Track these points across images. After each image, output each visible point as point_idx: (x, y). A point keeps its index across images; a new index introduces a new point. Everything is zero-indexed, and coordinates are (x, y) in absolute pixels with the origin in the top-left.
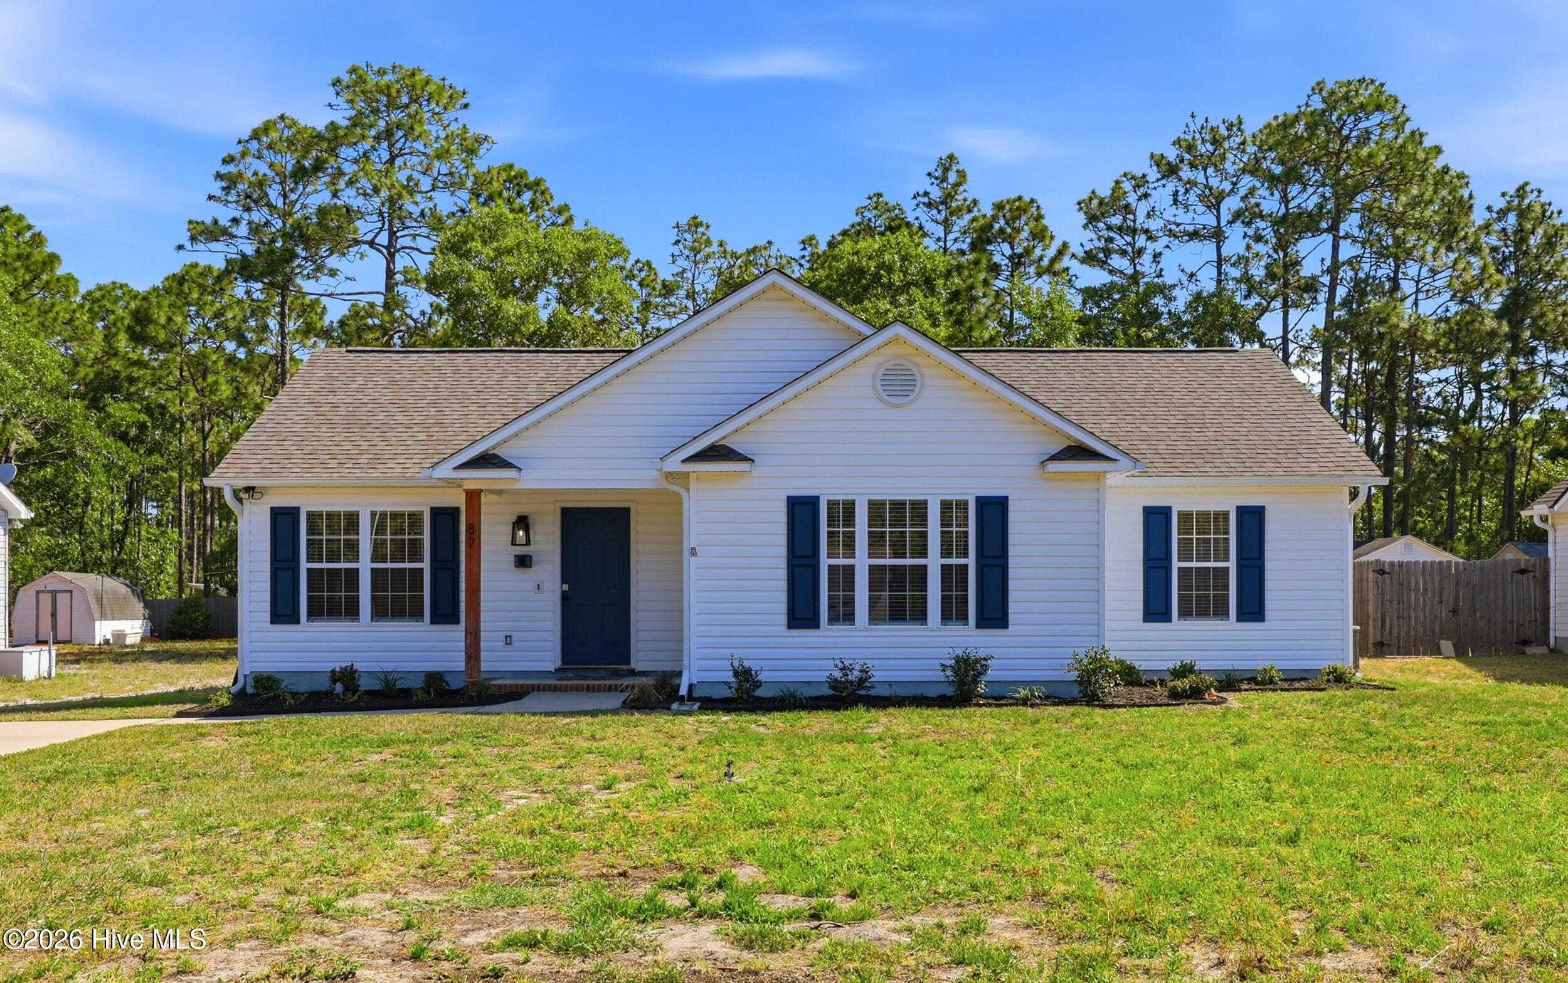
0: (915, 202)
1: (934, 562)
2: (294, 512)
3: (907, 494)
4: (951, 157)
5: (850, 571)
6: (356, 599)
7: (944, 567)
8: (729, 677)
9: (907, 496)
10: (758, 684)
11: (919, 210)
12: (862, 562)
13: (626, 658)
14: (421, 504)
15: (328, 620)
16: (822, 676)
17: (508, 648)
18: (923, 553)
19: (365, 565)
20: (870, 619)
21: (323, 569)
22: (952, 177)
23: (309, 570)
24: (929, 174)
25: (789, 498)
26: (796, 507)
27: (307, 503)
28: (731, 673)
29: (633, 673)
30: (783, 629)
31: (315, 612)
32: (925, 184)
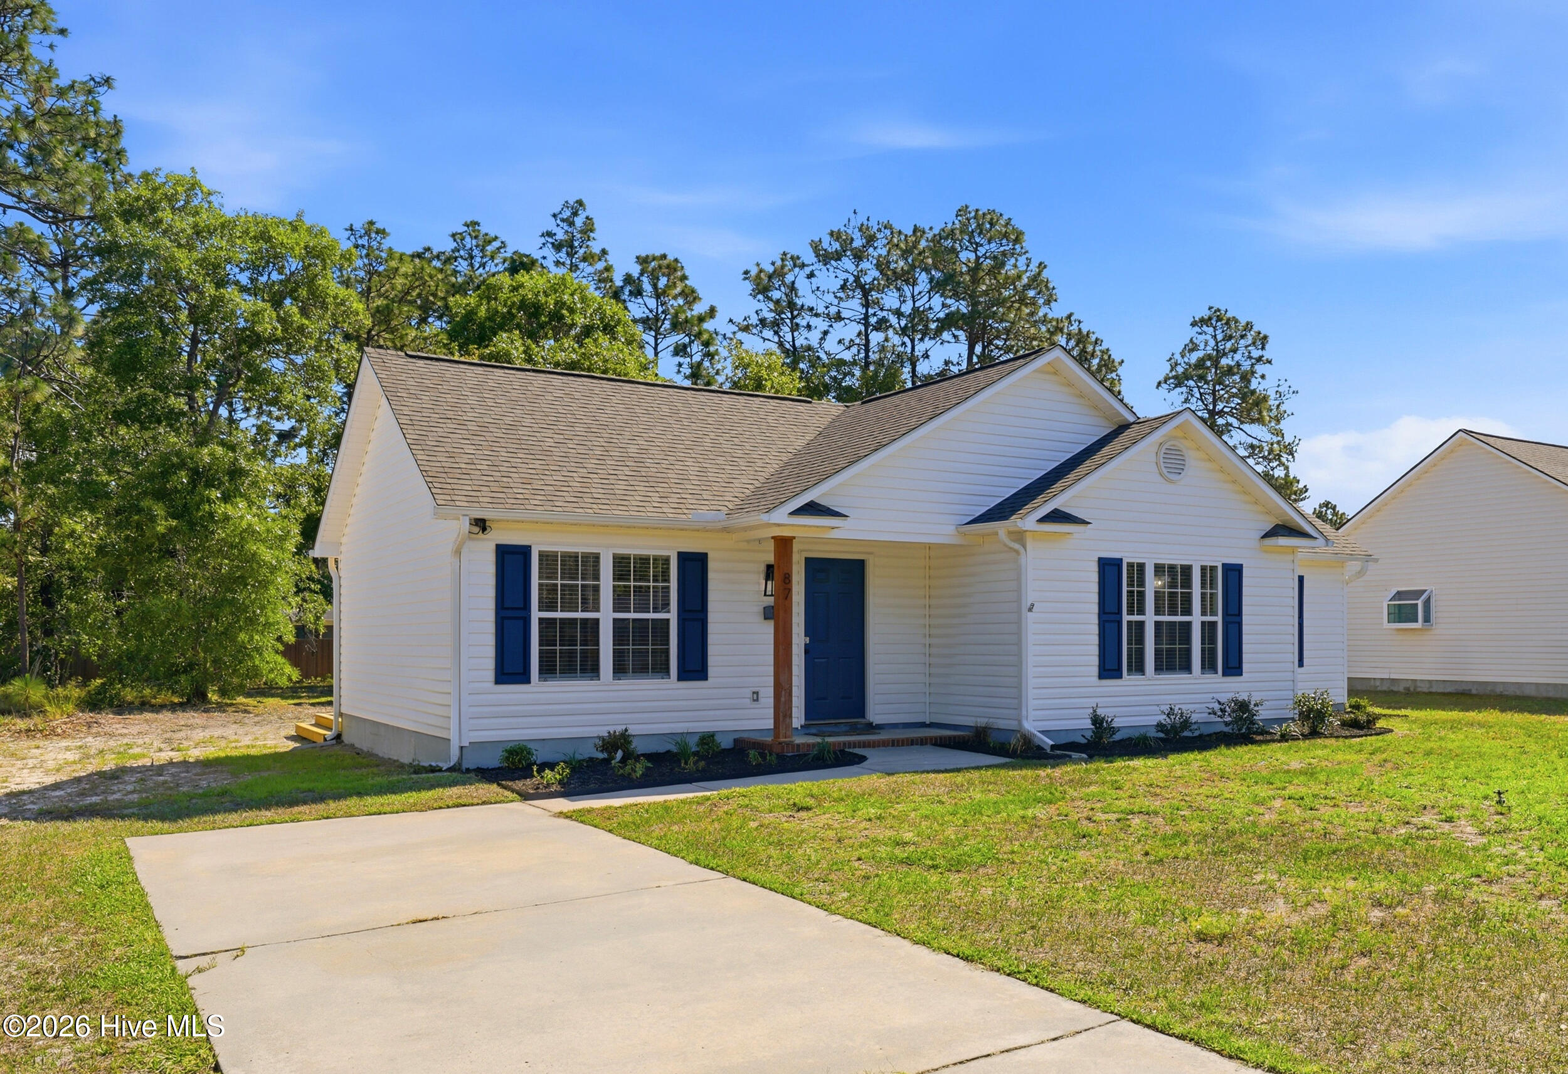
0: (543, 240)
1: (1196, 619)
2: (524, 552)
3: (1179, 561)
4: (580, 203)
5: (1141, 625)
6: (596, 654)
7: (1203, 623)
8: (1087, 724)
9: (1209, 564)
10: (1114, 731)
11: (545, 249)
12: (1150, 618)
13: (861, 711)
14: (668, 547)
15: (561, 678)
16: (1153, 720)
17: (755, 705)
18: (1188, 611)
19: (606, 616)
20: (1156, 669)
21: (555, 619)
22: (579, 221)
23: (541, 620)
24: (555, 216)
25: (1100, 559)
26: (1107, 568)
27: (540, 542)
28: (1089, 721)
29: (871, 728)
30: (1096, 679)
31: (548, 669)
32: (550, 225)
